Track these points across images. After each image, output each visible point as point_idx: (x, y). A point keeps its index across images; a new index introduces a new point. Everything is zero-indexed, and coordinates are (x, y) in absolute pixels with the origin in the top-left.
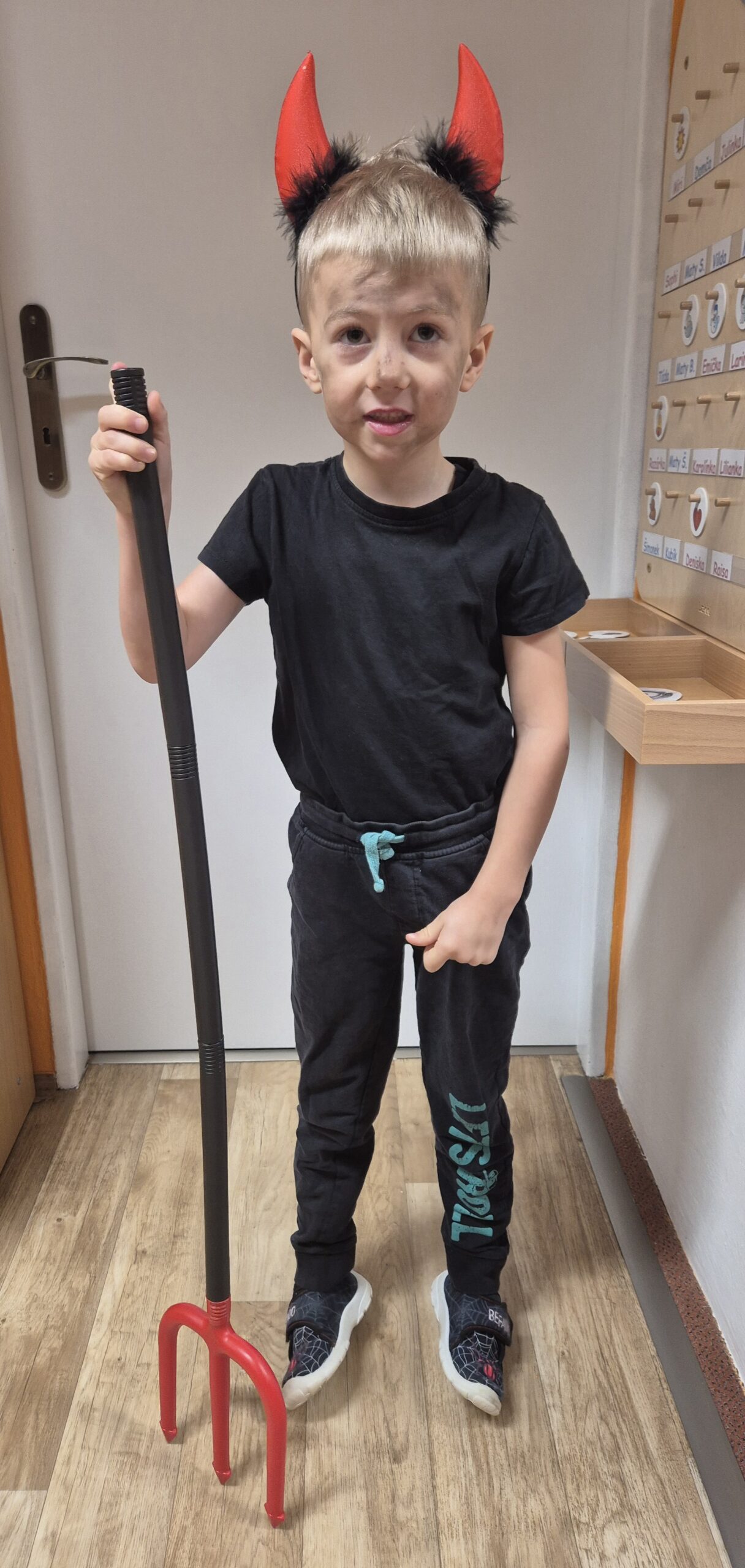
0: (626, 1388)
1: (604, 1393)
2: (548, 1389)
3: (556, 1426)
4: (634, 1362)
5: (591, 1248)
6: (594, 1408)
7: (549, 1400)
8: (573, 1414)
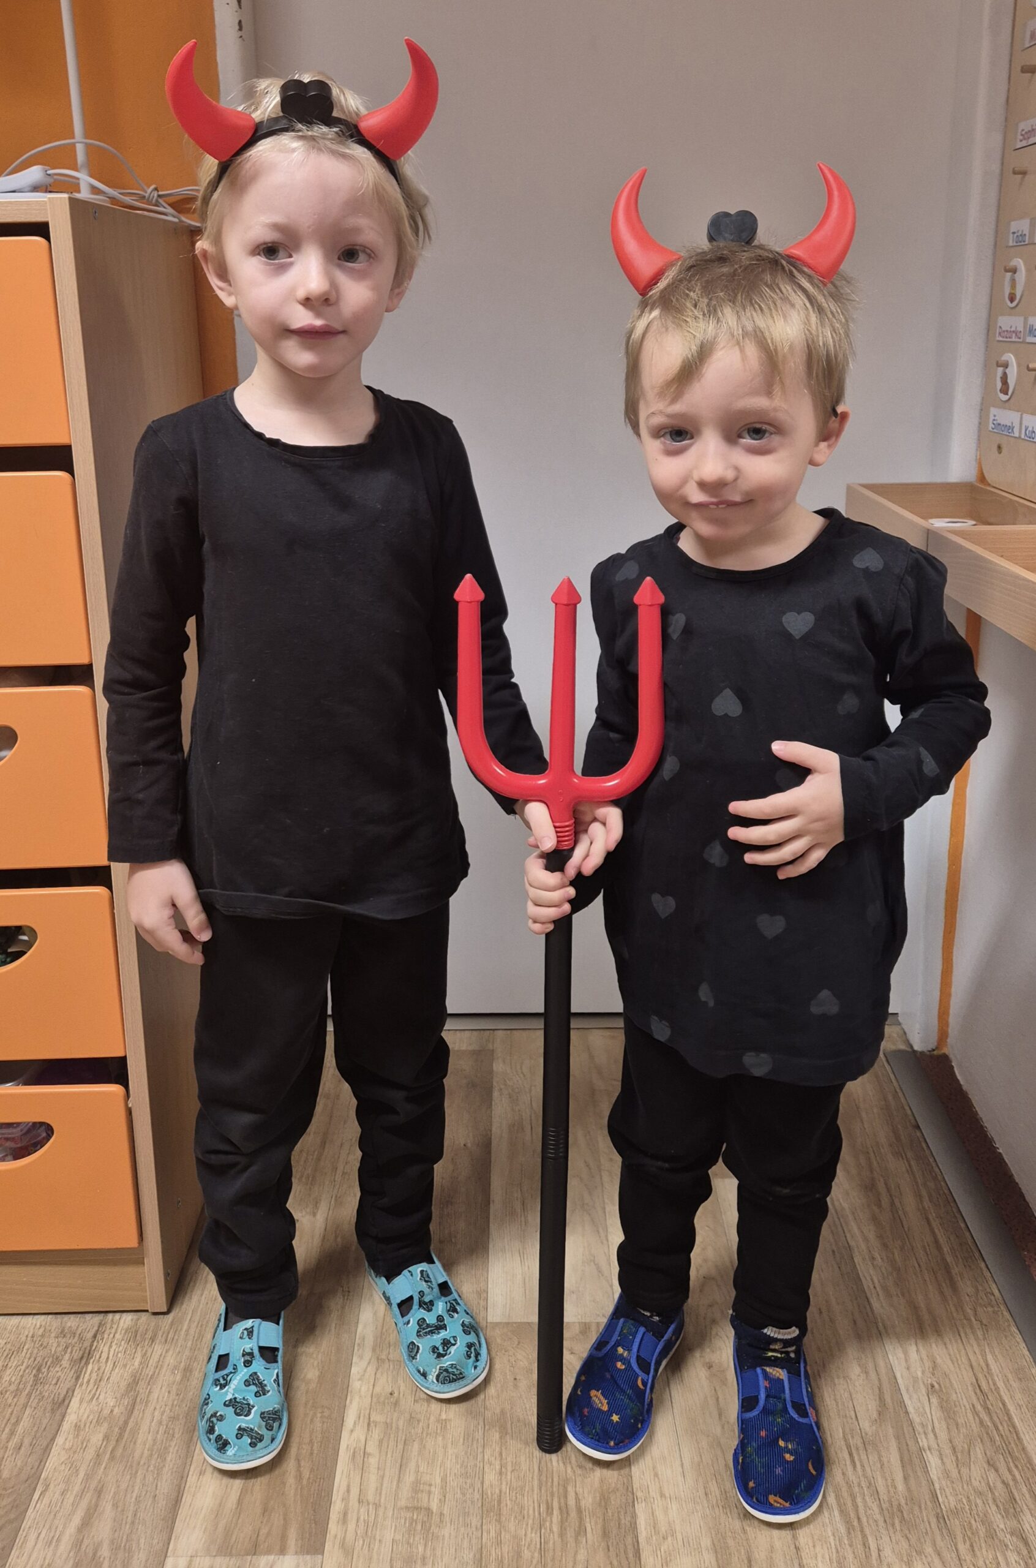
0: (1014, 1427)
1: (988, 1434)
2: (919, 1428)
3: (935, 1472)
4: (1018, 1396)
5: (949, 1259)
6: (978, 1451)
7: (923, 1442)
8: (954, 1459)
